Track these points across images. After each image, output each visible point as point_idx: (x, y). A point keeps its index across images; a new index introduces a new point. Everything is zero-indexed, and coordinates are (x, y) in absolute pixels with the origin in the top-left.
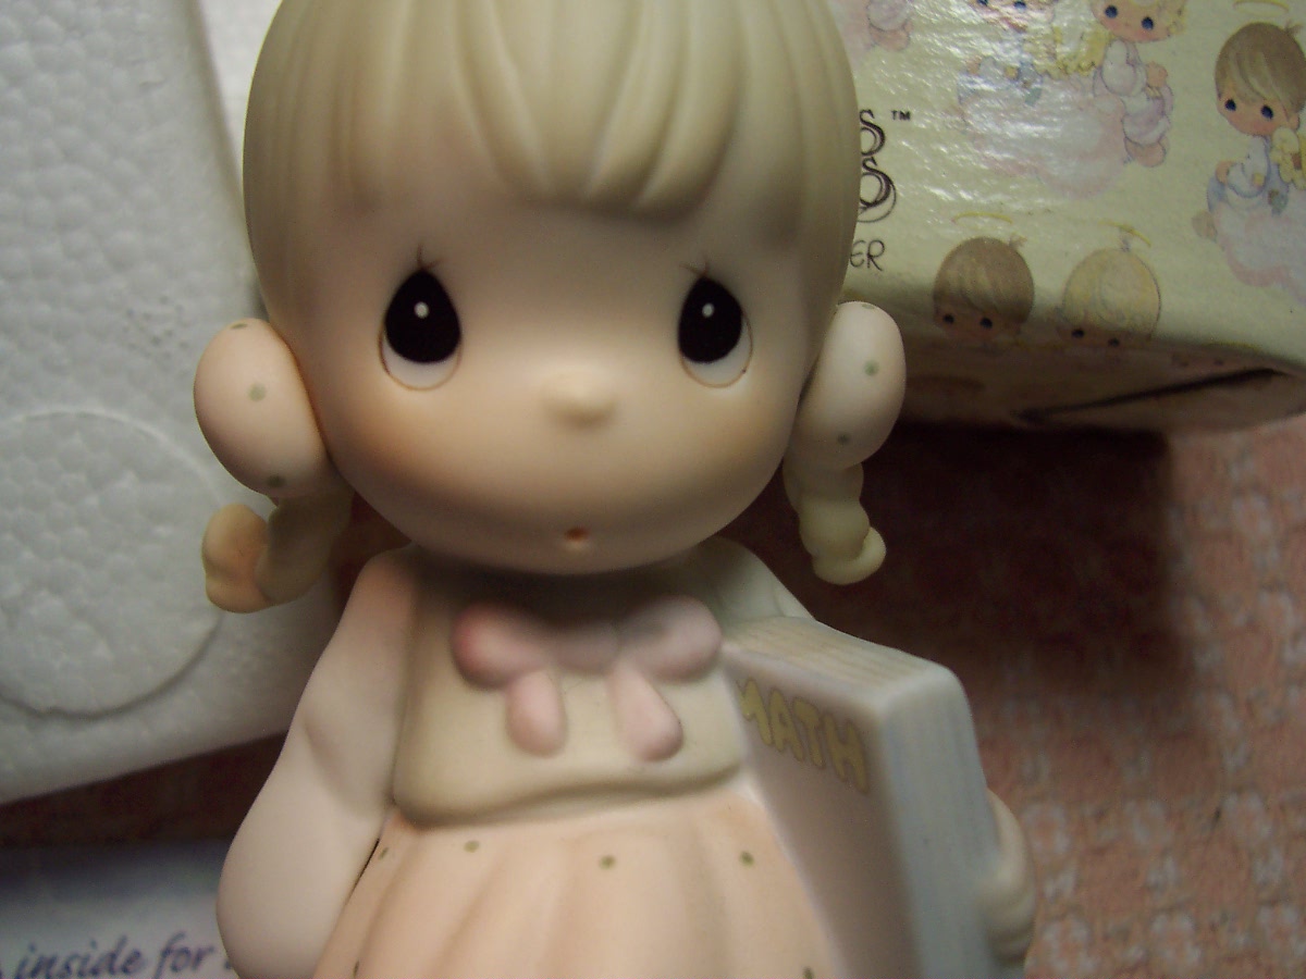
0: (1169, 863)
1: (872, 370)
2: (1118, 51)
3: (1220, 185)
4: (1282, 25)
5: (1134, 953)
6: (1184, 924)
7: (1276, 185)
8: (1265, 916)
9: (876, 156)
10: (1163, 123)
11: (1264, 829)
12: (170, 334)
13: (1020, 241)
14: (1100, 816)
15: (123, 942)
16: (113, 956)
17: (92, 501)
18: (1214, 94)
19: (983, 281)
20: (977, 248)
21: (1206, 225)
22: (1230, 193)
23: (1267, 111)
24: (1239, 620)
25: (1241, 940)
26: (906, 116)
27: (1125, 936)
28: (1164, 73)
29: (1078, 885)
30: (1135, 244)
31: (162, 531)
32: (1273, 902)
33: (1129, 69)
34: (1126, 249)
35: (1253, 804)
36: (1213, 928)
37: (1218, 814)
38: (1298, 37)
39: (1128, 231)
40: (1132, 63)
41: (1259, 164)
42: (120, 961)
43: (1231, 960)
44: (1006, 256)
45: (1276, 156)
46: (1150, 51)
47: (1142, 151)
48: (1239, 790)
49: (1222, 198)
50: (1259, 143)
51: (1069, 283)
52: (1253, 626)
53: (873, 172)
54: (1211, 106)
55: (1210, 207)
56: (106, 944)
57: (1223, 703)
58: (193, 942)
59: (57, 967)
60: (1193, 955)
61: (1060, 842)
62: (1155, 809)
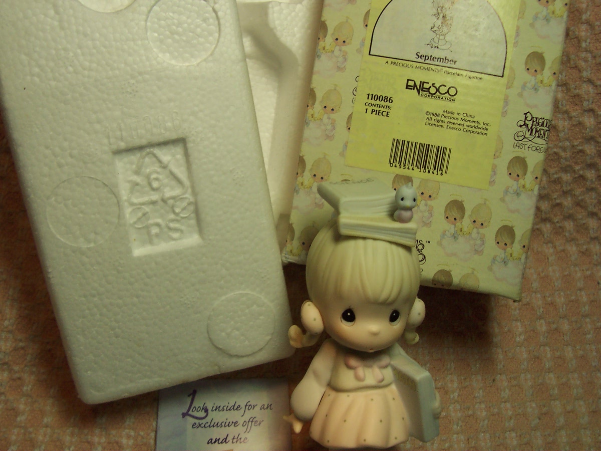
0: (481, 391)
1: (419, 314)
2: (475, 230)
3: (494, 260)
4: (510, 225)
5: (471, 412)
6: (483, 406)
7: (506, 260)
8: (503, 405)
9: (422, 251)
10: (483, 246)
11: (505, 384)
12: (265, 276)
13: (451, 271)
14: (465, 379)
15: (235, 403)
17: (247, 311)
18: (494, 241)
19: (442, 278)
20: (442, 272)
21: (490, 269)
22: (496, 262)
23: (506, 244)
24: (506, 329)
25: (496, 410)
26: (429, 242)
27: (469, 409)
28: (484, 235)
29: (458, 395)
30: (475, 272)
31: (261, 317)
32: (505, 402)
33: (477, 234)
34: (473, 273)
35: (504, 377)
36: (490, 407)
37: (494, 380)
38: (514, 228)
39: (474, 269)
40: (478, 233)
41: (503, 256)
42: (235, 407)
43: (493, 415)
44: (448, 274)
45: (507, 254)
46: (482, 231)
47: (478, 252)
48: (500, 374)
49: (494, 263)
50: (503, 251)
51: (460, 280)
52: (509, 331)
53: (421, 254)
54: (494, 243)
55: (491, 264)
56: (232, 404)
57: (500, 351)
58: (252, 403)
59: (221, 408)
60: (484, 413)
61: (455, 385)
62: (479, 377)
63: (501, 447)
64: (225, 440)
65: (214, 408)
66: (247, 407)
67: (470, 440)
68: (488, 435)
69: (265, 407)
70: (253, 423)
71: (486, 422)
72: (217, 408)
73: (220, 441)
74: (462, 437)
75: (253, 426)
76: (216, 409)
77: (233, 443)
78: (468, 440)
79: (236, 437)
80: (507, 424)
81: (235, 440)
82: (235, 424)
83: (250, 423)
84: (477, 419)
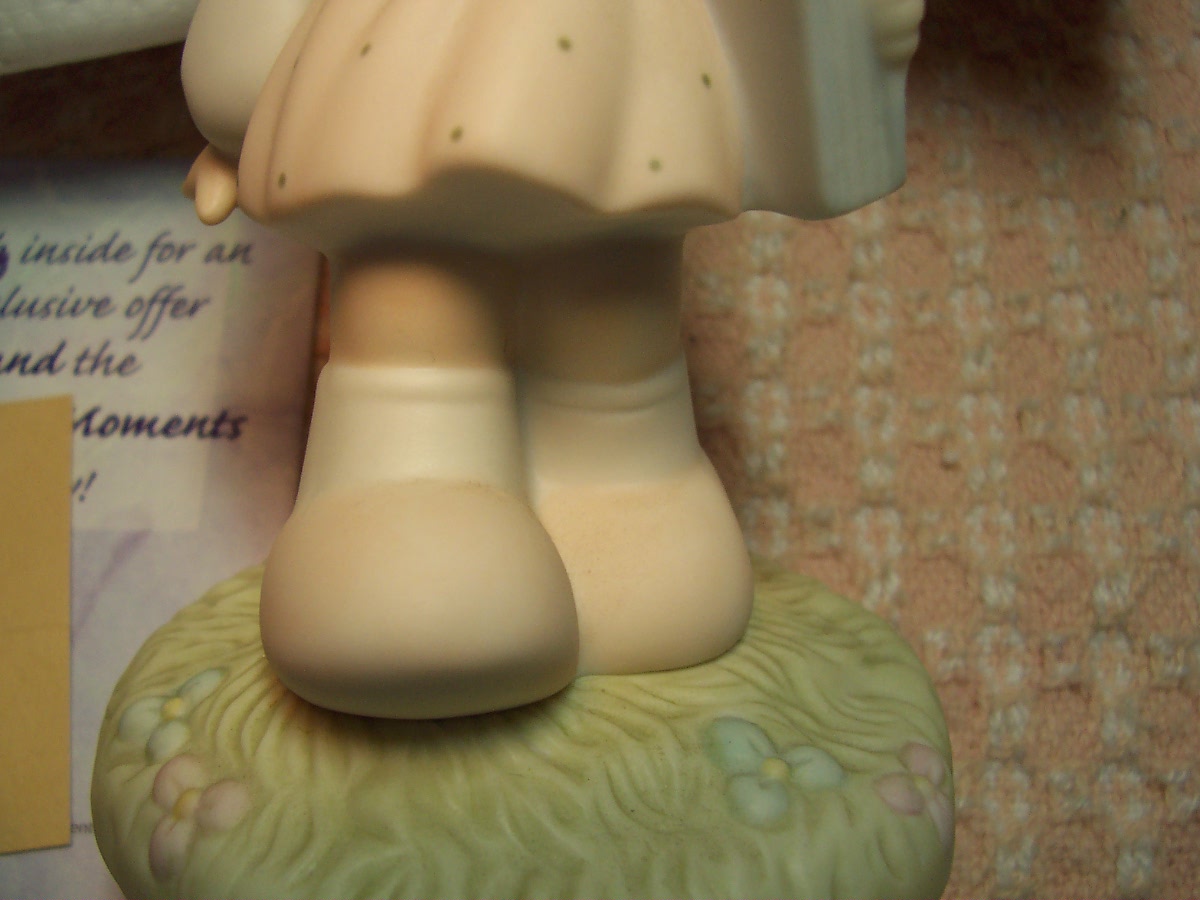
0: (1073, 253)
5: (1032, 318)
6: (1080, 304)
8: (1155, 305)
11: (1164, 236)
14: (1014, 205)
15: (115, 236)
16: (106, 247)
24: (1168, 60)
25: (1129, 320)
27: (1024, 303)
32: (1163, 296)
35: (1158, 215)
36: (1106, 308)
37: (1122, 218)
42: (113, 250)
43: (1118, 335)
48: (1145, 202)
52: (1181, 67)
56: (101, 236)
57: (1143, 130)
58: (178, 238)
59: (58, 253)
60: (1084, 329)
61: (975, 225)
62: (1066, 209)
63: (1150, 449)
64: (50, 364)
65: (34, 252)
66: (156, 252)
67: (1028, 416)
68: (1095, 408)
69: (228, 251)
70: (169, 307)
71: (1091, 356)
72: (46, 254)
73: (30, 365)
74: (994, 406)
75: (166, 320)
76: (38, 256)
77: (77, 371)
78: (1019, 416)
79: (94, 351)
80: (1173, 370)
81: (87, 364)
82: (100, 306)
83: (156, 308)
84: (1054, 345)
